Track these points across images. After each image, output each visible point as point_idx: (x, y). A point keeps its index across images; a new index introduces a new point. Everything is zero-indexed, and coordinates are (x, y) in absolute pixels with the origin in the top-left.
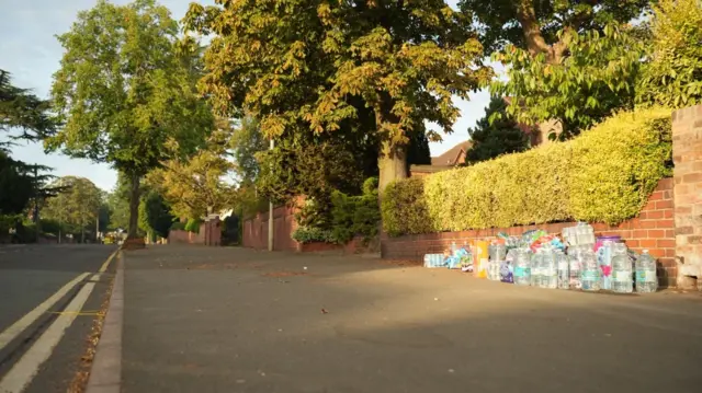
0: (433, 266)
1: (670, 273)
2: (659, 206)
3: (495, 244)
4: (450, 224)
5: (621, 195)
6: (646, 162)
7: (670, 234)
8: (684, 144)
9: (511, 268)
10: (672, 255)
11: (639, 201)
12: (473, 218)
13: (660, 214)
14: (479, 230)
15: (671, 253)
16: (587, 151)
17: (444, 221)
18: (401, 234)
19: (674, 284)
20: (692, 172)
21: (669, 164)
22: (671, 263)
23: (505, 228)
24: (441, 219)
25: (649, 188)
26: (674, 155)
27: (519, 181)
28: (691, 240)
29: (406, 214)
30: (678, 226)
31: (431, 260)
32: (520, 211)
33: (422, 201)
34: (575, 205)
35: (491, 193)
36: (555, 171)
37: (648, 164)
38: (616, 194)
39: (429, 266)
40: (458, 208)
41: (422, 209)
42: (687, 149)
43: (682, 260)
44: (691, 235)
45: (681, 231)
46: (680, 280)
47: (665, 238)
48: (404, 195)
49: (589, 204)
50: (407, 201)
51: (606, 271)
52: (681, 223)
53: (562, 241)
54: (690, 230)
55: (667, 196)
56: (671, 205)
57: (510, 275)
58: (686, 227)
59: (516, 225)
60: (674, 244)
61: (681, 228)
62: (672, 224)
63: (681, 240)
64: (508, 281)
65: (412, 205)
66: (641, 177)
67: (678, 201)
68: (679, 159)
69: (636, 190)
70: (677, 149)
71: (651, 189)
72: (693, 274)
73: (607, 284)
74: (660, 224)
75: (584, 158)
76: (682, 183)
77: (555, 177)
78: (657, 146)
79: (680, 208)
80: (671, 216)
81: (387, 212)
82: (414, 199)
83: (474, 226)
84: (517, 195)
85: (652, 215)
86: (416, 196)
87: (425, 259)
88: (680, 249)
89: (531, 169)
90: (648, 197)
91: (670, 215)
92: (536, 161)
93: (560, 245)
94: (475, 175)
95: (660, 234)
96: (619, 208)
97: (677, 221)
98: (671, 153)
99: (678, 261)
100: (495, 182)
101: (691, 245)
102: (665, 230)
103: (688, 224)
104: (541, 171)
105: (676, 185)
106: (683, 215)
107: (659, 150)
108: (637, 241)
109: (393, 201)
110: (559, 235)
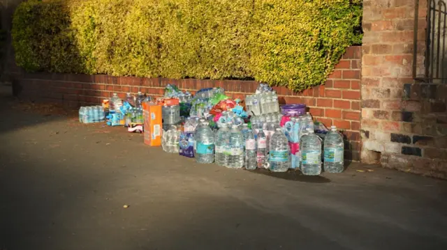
0: (91, 122)
1: (354, 147)
2: (346, 75)
3: (169, 106)
4: (107, 67)
5: (308, 61)
6: (335, 27)
7: (356, 106)
8: (375, 11)
9: (191, 141)
10: (358, 129)
11: (326, 68)
12: (136, 63)
13: (346, 85)
14: (143, 78)
15: (355, 126)
16: (272, 7)
17: (99, 62)
18: (41, 71)
19: (358, 158)
20: (381, 42)
21: (358, 30)
22: (356, 136)
23: (175, 80)
24: (95, 59)
25: (336, 55)
26: (364, 21)
27: (193, 28)
28: (377, 114)
29: (48, 47)
30: (363, 98)
31: (88, 114)
32: (193, 63)
33: (70, 35)
34: (257, 65)
35: (158, 38)
36: (234, 22)
37: (337, 30)
38: (302, 60)
39: (86, 121)
40: (117, 50)
41: (70, 45)
42: (379, 17)
43: (367, 134)
44: (377, 109)
45: (367, 104)
46: (364, 154)
47: (351, 110)
48: (44, 24)
49: (272, 67)
50: (49, 32)
51: (293, 148)
52: (368, 95)
53: (244, 109)
54: (376, 103)
55: (355, 65)
56: (358, 75)
57: (191, 148)
58: (372, 101)
59: (187, 77)
60: (359, 116)
61: (367, 101)
62: (359, 96)
63: (367, 113)
64: (189, 156)
65: (56, 38)
66: (330, 44)
67: (365, 72)
68: (369, 26)
69: (323, 56)
70: (368, 15)
71: (339, 56)
72: (377, 150)
73: (294, 163)
74: (346, 95)
75: (269, 15)
76: (370, 54)
77: (234, 29)
78: (347, 10)
79: (367, 80)
80: (359, 87)
81: (22, 42)
82: (58, 31)
83: (137, 73)
84: (189, 44)
85: (339, 84)
86: (61, 27)
87: (81, 113)
88: (365, 122)
89: (206, 16)
90: (335, 65)
91: (357, 86)
92: (213, 8)
93: (244, 113)
94: (138, 12)
95: (346, 105)
96: (305, 74)
97: (364, 93)
98: (361, 18)
99: (363, 135)
100: (163, 25)
101: (376, 120)
102: (351, 101)
103: (375, 97)
104: (218, 20)
105: (364, 55)
106: (370, 88)
107: (349, 16)
108: (322, 110)
109: (28, 29)
110: (242, 103)
